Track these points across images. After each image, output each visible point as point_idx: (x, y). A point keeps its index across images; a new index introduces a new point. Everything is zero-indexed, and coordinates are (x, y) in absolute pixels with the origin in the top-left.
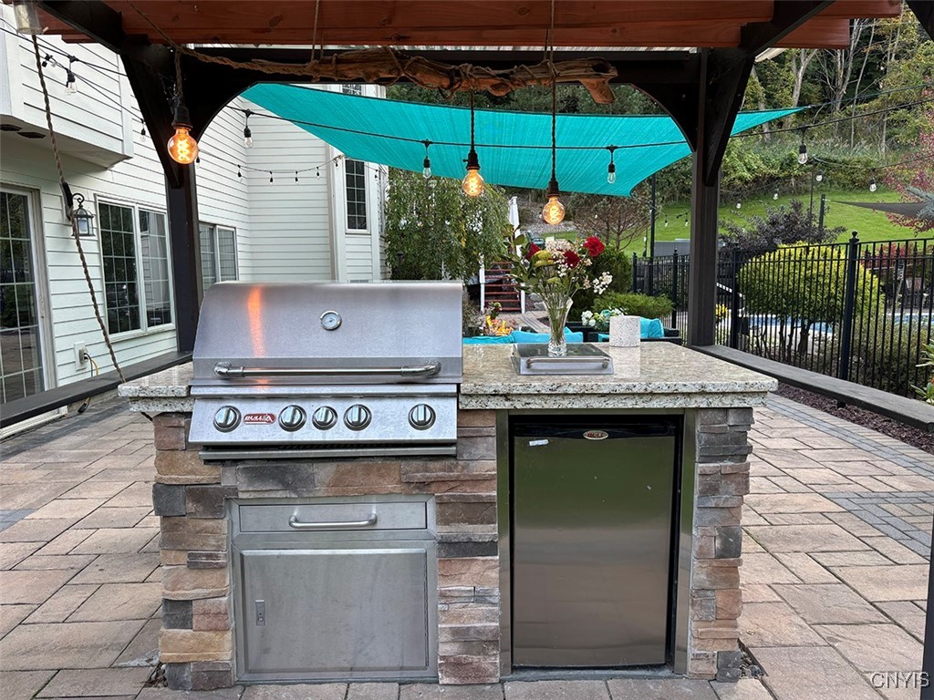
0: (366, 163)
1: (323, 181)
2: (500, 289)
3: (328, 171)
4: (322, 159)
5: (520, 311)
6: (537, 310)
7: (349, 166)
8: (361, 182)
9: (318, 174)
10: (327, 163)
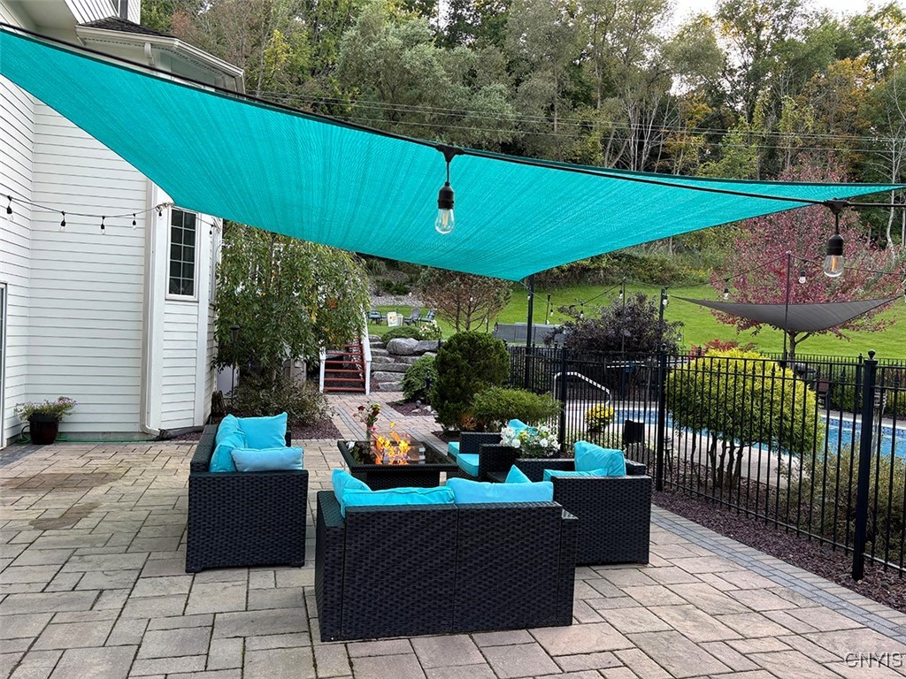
0: (199, 215)
1: (141, 233)
2: (340, 366)
3: (148, 220)
4: (142, 205)
5: (364, 392)
6: (381, 391)
7: (177, 217)
8: (191, 238)
9: (134, 223)
10: (148, 210)
